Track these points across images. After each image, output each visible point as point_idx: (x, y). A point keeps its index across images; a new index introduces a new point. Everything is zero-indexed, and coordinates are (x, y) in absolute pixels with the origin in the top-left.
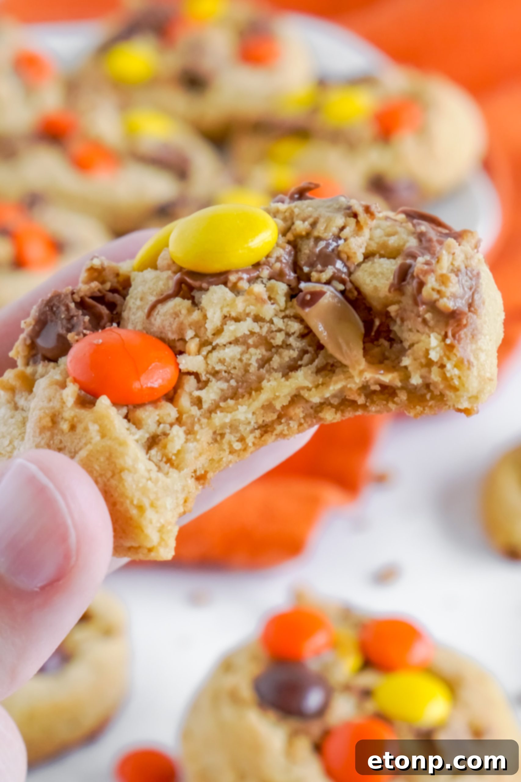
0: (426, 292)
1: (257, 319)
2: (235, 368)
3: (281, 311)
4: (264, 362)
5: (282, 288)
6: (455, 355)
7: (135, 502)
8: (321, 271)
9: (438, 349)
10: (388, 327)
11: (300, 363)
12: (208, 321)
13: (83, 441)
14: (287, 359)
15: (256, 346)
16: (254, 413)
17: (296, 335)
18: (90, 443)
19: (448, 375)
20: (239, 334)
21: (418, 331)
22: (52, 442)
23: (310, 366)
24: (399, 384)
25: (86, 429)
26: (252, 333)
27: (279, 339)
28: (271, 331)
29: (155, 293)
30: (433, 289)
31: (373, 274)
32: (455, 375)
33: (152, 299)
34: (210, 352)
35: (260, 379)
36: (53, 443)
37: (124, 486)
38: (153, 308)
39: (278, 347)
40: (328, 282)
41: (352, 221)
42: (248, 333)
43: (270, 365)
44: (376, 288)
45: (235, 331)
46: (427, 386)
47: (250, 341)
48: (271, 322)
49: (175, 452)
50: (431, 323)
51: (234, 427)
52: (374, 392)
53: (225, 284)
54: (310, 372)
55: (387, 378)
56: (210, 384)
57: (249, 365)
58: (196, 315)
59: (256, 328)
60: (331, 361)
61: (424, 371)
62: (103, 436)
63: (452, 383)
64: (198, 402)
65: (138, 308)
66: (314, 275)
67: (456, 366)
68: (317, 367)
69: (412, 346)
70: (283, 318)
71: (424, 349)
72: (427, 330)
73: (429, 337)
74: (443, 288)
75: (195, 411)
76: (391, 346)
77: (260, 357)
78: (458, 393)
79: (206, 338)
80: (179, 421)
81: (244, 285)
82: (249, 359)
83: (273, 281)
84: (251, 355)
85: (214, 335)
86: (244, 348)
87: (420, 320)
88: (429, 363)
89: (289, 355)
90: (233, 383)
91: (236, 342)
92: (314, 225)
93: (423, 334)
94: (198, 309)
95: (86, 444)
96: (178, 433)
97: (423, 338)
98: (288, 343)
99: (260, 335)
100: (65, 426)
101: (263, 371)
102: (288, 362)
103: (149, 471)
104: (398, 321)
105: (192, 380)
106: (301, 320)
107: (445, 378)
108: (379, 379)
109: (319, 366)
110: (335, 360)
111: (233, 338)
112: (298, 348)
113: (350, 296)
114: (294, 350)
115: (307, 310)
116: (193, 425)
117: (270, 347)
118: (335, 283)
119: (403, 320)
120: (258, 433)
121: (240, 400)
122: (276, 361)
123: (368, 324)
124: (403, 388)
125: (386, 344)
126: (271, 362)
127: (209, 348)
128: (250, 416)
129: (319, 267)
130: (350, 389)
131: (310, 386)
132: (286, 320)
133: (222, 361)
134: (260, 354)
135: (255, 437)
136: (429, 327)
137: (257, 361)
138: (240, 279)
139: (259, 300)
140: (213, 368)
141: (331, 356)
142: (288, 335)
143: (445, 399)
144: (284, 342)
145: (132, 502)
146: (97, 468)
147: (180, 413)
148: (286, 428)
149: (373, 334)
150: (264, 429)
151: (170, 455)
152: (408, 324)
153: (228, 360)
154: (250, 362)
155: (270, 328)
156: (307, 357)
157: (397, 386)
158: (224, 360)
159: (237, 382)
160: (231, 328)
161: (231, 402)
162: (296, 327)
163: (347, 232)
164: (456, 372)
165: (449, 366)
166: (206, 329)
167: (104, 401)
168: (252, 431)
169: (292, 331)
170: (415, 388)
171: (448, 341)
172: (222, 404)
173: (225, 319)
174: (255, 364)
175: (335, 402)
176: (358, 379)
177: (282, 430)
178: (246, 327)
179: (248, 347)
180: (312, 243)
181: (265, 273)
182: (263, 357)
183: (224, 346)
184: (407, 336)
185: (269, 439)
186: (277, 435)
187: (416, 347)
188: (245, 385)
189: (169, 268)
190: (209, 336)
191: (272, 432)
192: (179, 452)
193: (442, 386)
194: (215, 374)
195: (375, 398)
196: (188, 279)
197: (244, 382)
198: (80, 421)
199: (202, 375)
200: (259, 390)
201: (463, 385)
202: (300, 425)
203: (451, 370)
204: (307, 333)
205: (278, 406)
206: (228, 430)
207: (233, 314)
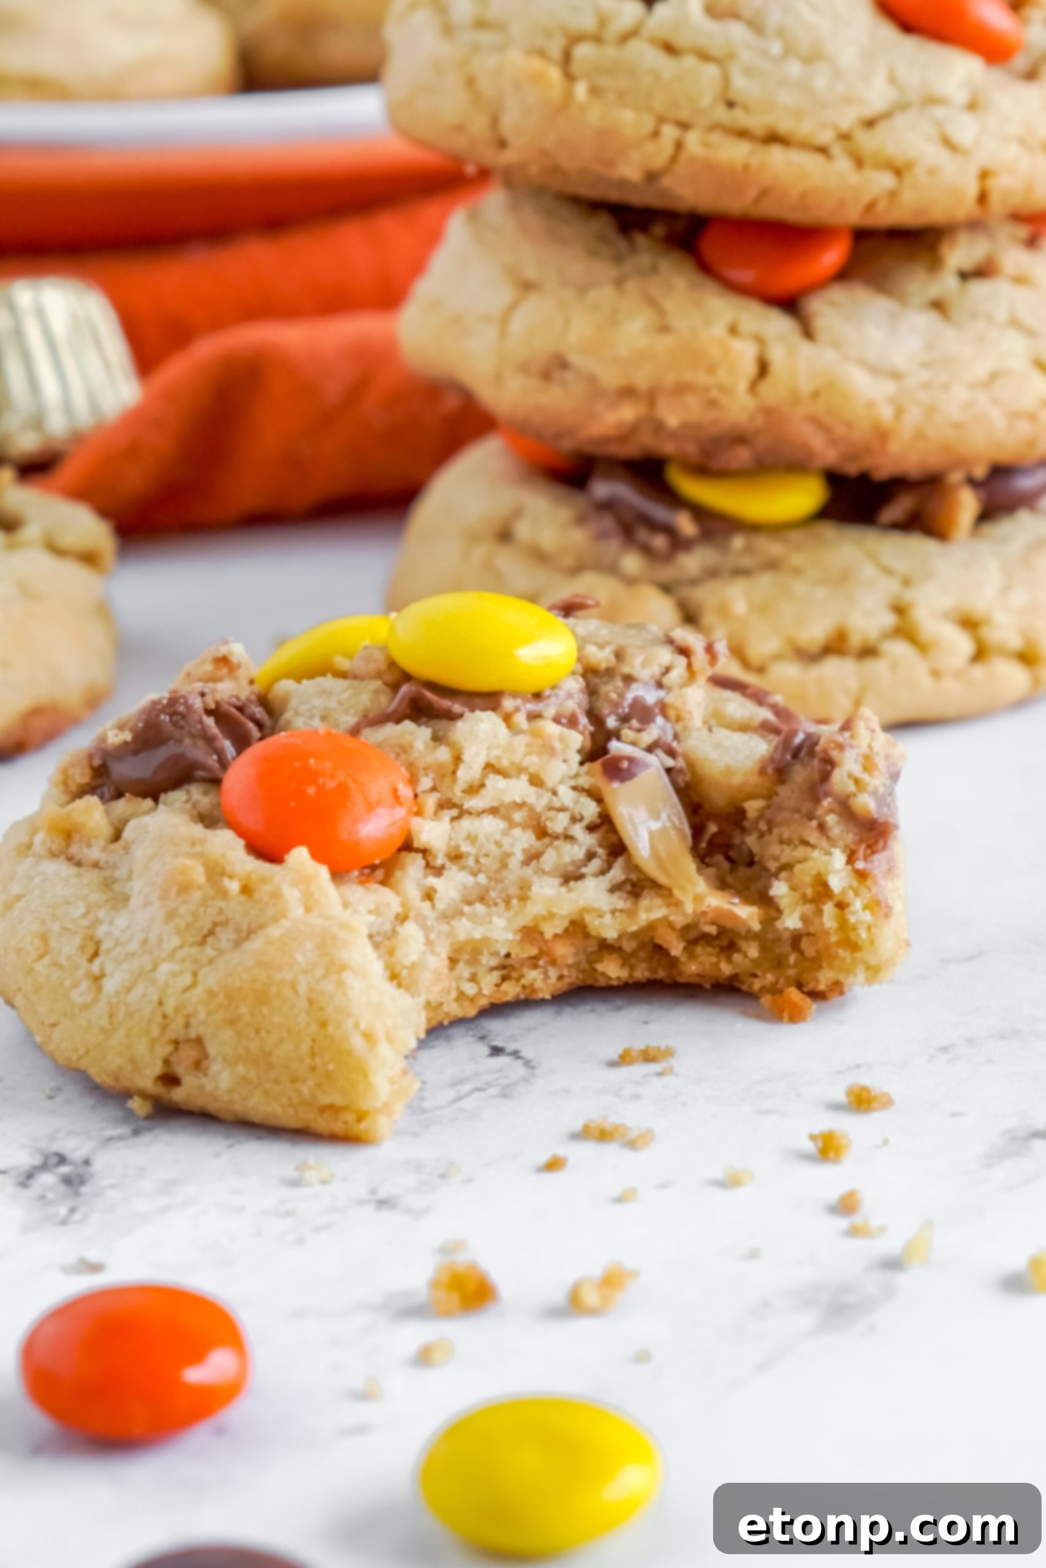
0: (840, 779)
1: (536, 781)
2: (488, 855)
3: (570, 777)
4: (532, 857)
5: (576, 740)
6: (868, 888)
7: (363, 1025)
8: (638, 730)
9: (844, 874)
10: (729, 838)
11: (585, 870)
12: (461, 767)
13: (270, 912)
14: (566, 860)
15: (524, 826)
16: (515, 934)
17: (586, 822)
18: (286, 917)
19: (852, 919)
20: (508, 799)
21: (806, 843)
22: (202, 910)
23: (601, 878)
24: (756, 926)
25: (276, 895)
26: (523, 804)
27: (560, 823)
28: (551, 808)
29: (352, 711)
30: (850, 776)
31: (719, 747)
32: (862, 922)
33: (350, 719)
34: (455, 819)
35: (524, 883)
36: (205, 912)
38: (354, 733)
39: (556, 837)
40: (650, 749)
41: (682, 661)
42: (517, 800)
43: (540, 863)
44: (729, 771)
45: (500, 792)
46: (796, 939)
47: (518, 816)
48: (555, 793)
49: (408, 963)
50: (835, 830)
52: (705, 938)
53: (495, 710)
54: (601, 887)
55: (742, 912)
56: (445, 873)
57: (507, 855)
58: (443, 754)
59: (530, 795)
60: (637, 876)
61: (808, 908)
62: (308, 910)
63: (852, 936)
64: (431, 897)
66: (627, 733)
67: (866, 907)
68: (611, 881)
69: (785, 867)
70: (574, 788)
71: (814, 872)
72: (824, 843)
73: (828, 854)
74: (865, 777)
75: (426, 908)
77: (526, 846)
78: (857, 955)
79: (450, 795)
81: (520, 719)
82: (512, 846)
83: (562, 728)
84: (515, 839)
85: (466, 792)
86: (507, 825)
87: (814, 823)
88: (823, 895)
89: (574, 853)
91: (494, 811)
92: (619, 655)
93: (813, 847)
94: (445, 744)
95: (276, 920)
96: (415, 932)
97: (816, 854)
98: (571, 833)
99: (532, 809)
100: (234, 887)
101: (528, 871)
102: (566, 865)
104: (761, 827)
105: (418, 860)
106: (599, 800)
107: (844, 924)
108: (725, 914)
109: (614, 882)
110: (642, 877)
111: (494, 804)
112: (585, 845)
113: (680, 780)
114: (579, 846)
115: (616, 785)
117: (542, 833)
118: (659, 753)
119: (771, 825)
120: (496, 976)
121: (494, 909)
122: (550, 859)
123: (697, 831)
124: (757, 937)
125: (725, 864)
126: (542, 859)
127: (454, 812)
128: (506, 938)
129: (635, 723)
130: (671, 925)
131: (603, 908)
132: (576, 794)
133: (472, 839)
134: (527, 841)
135: (493, 983)
136: (829, 838)
137: (524, 851)
138: (516, 709)
139: (547, 748)
140: (458, 847)
141: (637, 868)
142: (574, 820)
143: (822, 966)
144: (565, 829)
145: (357, 1025)
146: (300, 958)
147: (406, 906)
148: (541, 977)
149: (703, 845)
150: (504, 972)
151: (398, 968)
152: (784, 832)
153: (481, 837)
154: (512, 851)
155: (551, 800)
156: (596, 864)
157: (749, 930)
158: (476, 837)
159: (490, 878)
160: (495, 783)
161: (479, 908)
162: (590, 810)
163: (673, 677)
164: (867, 917)
165: (857, 904)
166: (455, 780)
167: (300, 855)
168: (494, 969)
169: (583, 813)
170: (779, 937)
171: (860, 865)
172: (466, 909)
173: (490, 768)
174: (519, 856)
175: (628, 946)
176: (689, 908)
177: (535, 980)
178: (517, 789)
179: (512, 824)
180: (619, 683)
181: (550, 711)
182: (531, 846)
183: (480, 814)
184: (774, 852)
185: (511, 991)
186: (524, 987)
187: (798, 868)
188: (500, 886)
189: (378, 675)
190: (457, 794)
191: (518, 980)
192: (413, 967)
193: (834, 939)
194: (456, 857)
195: (699, 950)
196: (429, 695)
197: (499, 881)
198: (264, 880)
199: (435, 857)
200: (523, 898)
201: (872, 942)
202: (560, 978)
203: (858, 913)
204: (604, 824)
205: (548, 932)
206: (467, 955)
207: (504, 763)
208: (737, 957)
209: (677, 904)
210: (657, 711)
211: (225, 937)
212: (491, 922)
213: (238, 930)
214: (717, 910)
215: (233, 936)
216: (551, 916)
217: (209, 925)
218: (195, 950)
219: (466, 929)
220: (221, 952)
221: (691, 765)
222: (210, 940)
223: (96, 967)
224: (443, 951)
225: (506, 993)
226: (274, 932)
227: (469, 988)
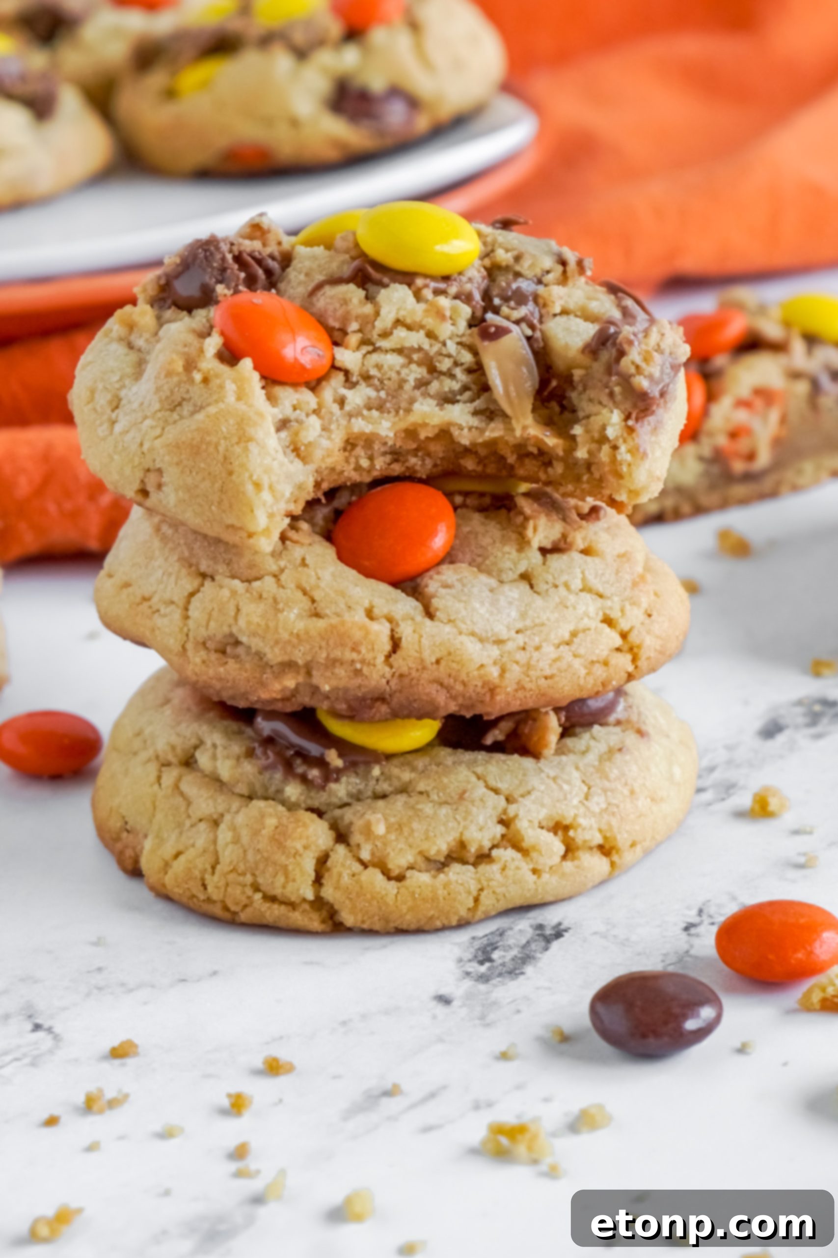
0: (625, 362)
1: (430, 335)
2: (389, 379)
3: (458, 336)
4: (421, 384)
5: (466, 311)
6: (633, 439)
7: (255, 478)
8: (513, 309)
9: (617, 427)
10: (564, 391)
11: (458, 397)
12: (379, 319)
13: (215, 397)
14: (446, 389)
15: (419, 364)
16: (395, 435)
17: (465, 366)
18: (223, 401)
19: (619, 458)
20: (407, 344)
21: (600, 403)
22: (176, 389)
23: (468, 405)
24: (561, 453)
25: (221, 387)
26: (420, 349)
27: (446, 364)
28: (440, 354)
29: (324, 273)
30: (633, 363)
31: (567, 330)
32: (626, 460)
33: (319, 278)
34: (369, 353)
35: (412, 401)
36: (179, 391)
37: (247, 456)
38: (319, 287)
39: (442, 373)
40: (517, 322)
41: (560, 268)
42: (416, 346)
43: (426, 389)
44: (567, 346)
45: (403, 339)
46: (589, 465)
47: (415, 356)
48: (444, 344)
49: (306, 442)
50: (618, 397)
51: (369, 441)
52: (529, 455)
53: (409, 285)
54: (467, 410)
55: (552, 441)
56: (358, 387)
57: (404, 381)
58: (368, 309)
59: (426, 344)
60: (492, 407)
61: (594, 446)
62: (239, 398)
63: (618, 468)
64: (342, 402)
65: (300, 283)
66: (505, 310)
67: (629, 451)
68: (475, 408)
69: (588, 417)
70: (459, 343)
71: (601, 423)
72: (611, 404)
73: (612, 412)
74: (643, 365)
75: (335, 408)
76: (561, 412)
77: (419, 376)
78: (621, 482)
79: (369, 336)
80: (316, 412)
81: (428, 293)
82: (408, 375)
83: (458, 302)
84: (411, 371)
85: (380, 335)
86: (407, 361)
87: (607, 391)
88: (603, 439)
89: (450, 385)
90: (383, 394)
91: (400, 351)
92: (518, 258)
93: (605, 406)
94: (372, 303)
95: (217, 401)
96: (314, 422)
97: (605, 411)
98: (453, 372)
99: (426, 353)
100: (198, 377)
101: (417, 393)
102: (446, 393)
103: (277, 451)
104: (580, 388)
105: (341, 377)
106: (475, 353)
107: (614, 460)
108: (542, 441)
109: (478, 408)
110: (498, 408)
111: (399, 346)
112: (462, 381)
113: (535, 346)
114: (457, 382)
115: (486, 343)
116: (331, 422)
117: (433, 370)
118: (524, 326)
119: (585, 388)
120: (388, 458)
121: (385, 415)
122: (435, 386)
123: (544, 383)
124: (562, 460)
125: (557, 408)
126: (429, 387)
127: (370, 348)
128: (391, 435)
129: (512, 304)
130: (507, 443)
131: (464, 424)
132: (459, 347)
133: (379, 367)
134: (420, 373)
135: (385, 462)
136: (614, 402)
137: (416, 380)
138: (426, 286)
139: (440, 315)
140: (368, 371)
141: (495, 402)
142: (456, 364)
143: (604, 485)
144: (449, 370)
145: (251, 476)
146: (224, 430)
147: (320, 406)
148: (420, 463)
149: (546, 393)
150: (395, 457)
151: (299, 444)
152: (591, 393)
153: (386, 367)
154: (407, 378)
155: (440, 349)
156: (467, 395)
157: (557, 455)
158: (382, 366)
159: (388, 394)
160: (401, 333)
161: (375, 413)
162: (467, 358)
163: (550, 277)
164: (628, 457)
165: (623, 448)
166: (374, 327)
167: (247, 364)
168: (384, 454)
169: (463, 360)
170: (576, 462)
171: (631, 423)
172: (365, 412)
173: (398, 322)
174: (412, 383)
175: (483, 452)
176: (518, 433)
177: (415, 464)
178: (416, 339)
179: (411, 361)
180: (511, 277)
181: (453, 290)
182: (423, 377)
183: (387, 351)
184: (584, 406)
185: (397, 469)
186: (408, 468)
187: (592, 419)
188: (394, 401)
189: (347, 251)
190: (375, 336)
191: (404, 462)
192: (310, 444)
193: (607, 469)
194: (367, 378)
195: (527, 461)
196: (370, 270)
197: (394, 397)
198: (217, 376)
199: (353, 375)
200: (408, 411)
201: (630, 474)
202: (435, 465)
203: (623, 454)
204: (477, 370)
205: (423, 435)
206: (362, 443)
207: (409, 321)
208: (550, 470)
209: (512, 430)
210: (531, 298)
211: (187, 408)
212: (380, 423)
213: (195, 405)
214: (536, 438)
215: (191, 408)
216: (425, 425)
217: (179, 399)
218: (168, 413)
219: (360, 426)
220: (182, 417)
221: (545, 338)
222: (178, 408)
223: (114, 415)
224: (338, 438)
225: (393, 470)
226: (212, 410)
227: (365, 463)
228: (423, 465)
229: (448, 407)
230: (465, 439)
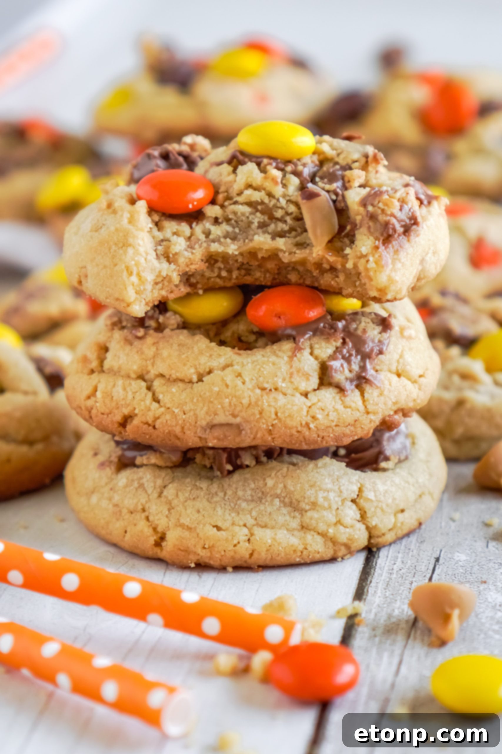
2: (242, 221)
3: (288, 196)
4: (263, 226)
5: (295, 181)
7: (129, 268)
8: (326, 184)
9: (368, 247)
10: (353, 231)
11: (287, 234)
12: (236, 183)
14: (279, 229)
15: (263, 213)
16: (242, 254)
17: (292, 216)
18: (120, 223)
19: (369, 267)
20: (253, 199)
21: (364, 234)
22: (101, 219)
23: (292, 239)
24: (339, 267)
25: (121, 216)
26: (262, 203)
27: (279, 214)
28: (276, 206)
29: (217, 160)
32: (373, 269)
34: (231, 205)
35: (255, 235)
37: (126, 255)
38: (210, 167)
39: (278, 219)
40: (328, 191)
41: (363, 160)
42: (260, 201)
43: (266, 228)
44: (354, 202)
45: (250, 195)
47: (259, 207)
48: (278, 200)
49: (174, 252)
50: (372, 230)
51: (225, 258)
52: (325, 270)
53: (258, 164)
54: (290, 242)
55: (334, 260)
56: (221, 225)
57: (252, 223)
58: (232, 178)
59: (266, 200)
60: (308, 242)
61: (356, 260)
62: (129, 222)
63: (370, 274)
64: (207, 234)
66: (321, 183)
67: (375, 262)
70: (288, 201)
72: (368, 234)
73: (368, 238)
75: (202, 237)
77: (262, 220)
79: (230, 195)
80: (188, 238)
81: (270, 168)
82: (253, 219)
83: (291, 175)
84: (256, 217)
85: (236, 194)
86: (254, 211)
88: (361, 256)
89: (281, 226)
90: (237, 230)
91: (250, 204)
92: (339, 154)
94: (234, 174)
96: (183, 243)
97: (364, 238)
98: (285, 219)
99: (267, 206)
101: (259, 231)
102: (278, 231)
104: (358, 227)
106: (298, 207)
109: (298, 242)
111: (248, 201)
112: (290, 225)
113: (338, 206)
114: (287, 225)
115: (304, 201)
116: (196, 244)
117: (271, 217)
118: (332, 194)
120: (241, 272)
121: (236, 242)
122: (272, 227)
123: (342, 228)
124: (342, 271)
126: (268, 227)
127: (231, 202)
128: (239, 254)
129: (326, 181)
130: (310, 262)
131: (285, 249)
132: (288, 203)
133: (235, 213)
135: (240, 274)
136: (370, 232)
137: (260, 222)
138: (270, 164)
139: (274, 180)
140: (228, 216)
141: (309, 239)
142: (287, 213)
144: (282, 217)
146: (115, 239)
147: (192, 235)
149: (343, 234)
151: (169, 254)
152: (361, 230)
153: (239, 214)
154: (253, 221)
155: (276, 203)
156: (294, 233)
158: (237, 213)
159: (240, 230)
160: (249, 192)
161: (228, 240)
162: (292, 208)
163: (356, 165)
164: (374, 267)
165: (371, 260)
166: (234, 188)
167: (142, 203)
168: (238, 268)
169: (290, 211)
170: (350, 272)
171: (377, 244)
172: (222, 240)
173: (248, 185)
174: (256, 224)
175: (298, 268)
177: (260, 277)
178: (257, 196)
179: (257, 210)
180: (331, 165)
181: (290, 168)
182: (264, 221)
183: (240, 204)
185: (248, 280)
186: (255, 279)
187: (359, 244)
188: (244, 234)
190: (234, 194)
191: (253, 275)
192: (176, 254)
193: (363, 275)
194: (228, 220)
195: (325, 275)
196: (240, 156)
197: (244, 232)
200: (251, 240)
201: (376, 277)
202: (273, 277)
203: (371, 265)
204: (299, 219)
205: (260, 256)
206: (220, 259)
207: (254, 185)
209: (312, 253)
210: (340, 178)
212: (231, 246)
216: (261, 249)
217: (101, 225)
218: (93, 233)
219: (215, 247)
221: (344, 200)
224: (199, 253)
225: (246, 280)
227: (224, 274)
228: (265, 277)
229: (278, 239)
230: (286, 258)
